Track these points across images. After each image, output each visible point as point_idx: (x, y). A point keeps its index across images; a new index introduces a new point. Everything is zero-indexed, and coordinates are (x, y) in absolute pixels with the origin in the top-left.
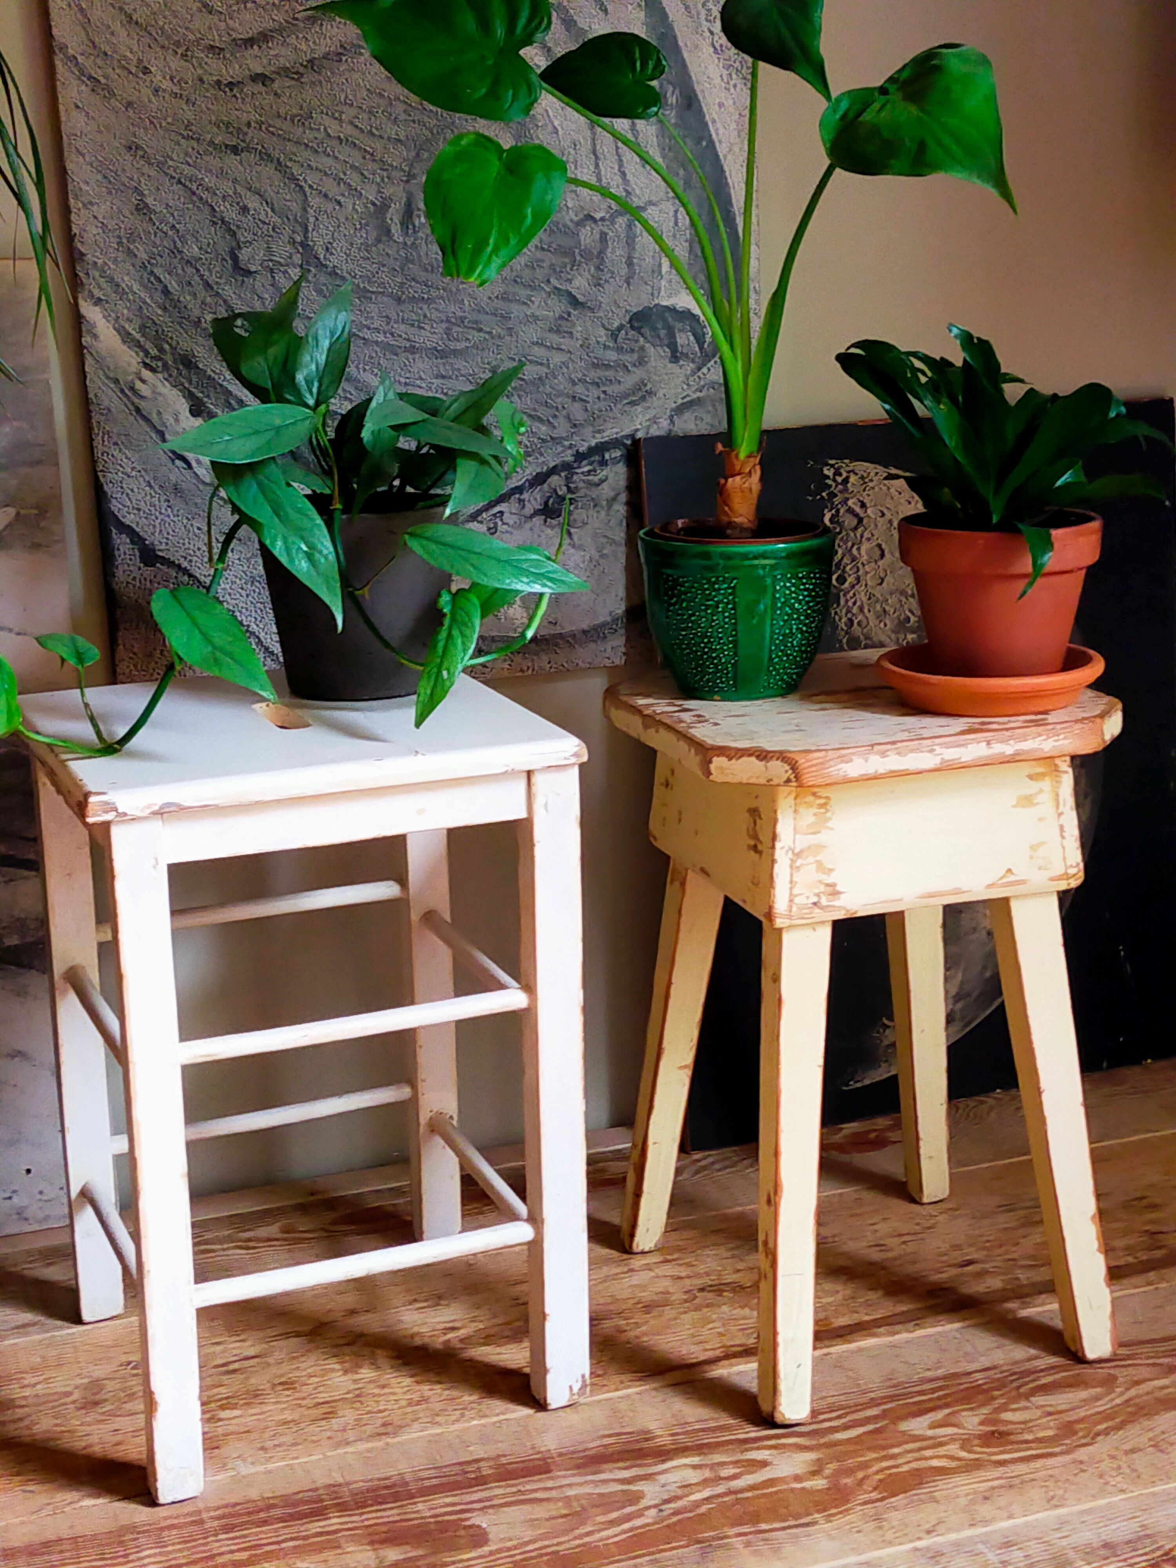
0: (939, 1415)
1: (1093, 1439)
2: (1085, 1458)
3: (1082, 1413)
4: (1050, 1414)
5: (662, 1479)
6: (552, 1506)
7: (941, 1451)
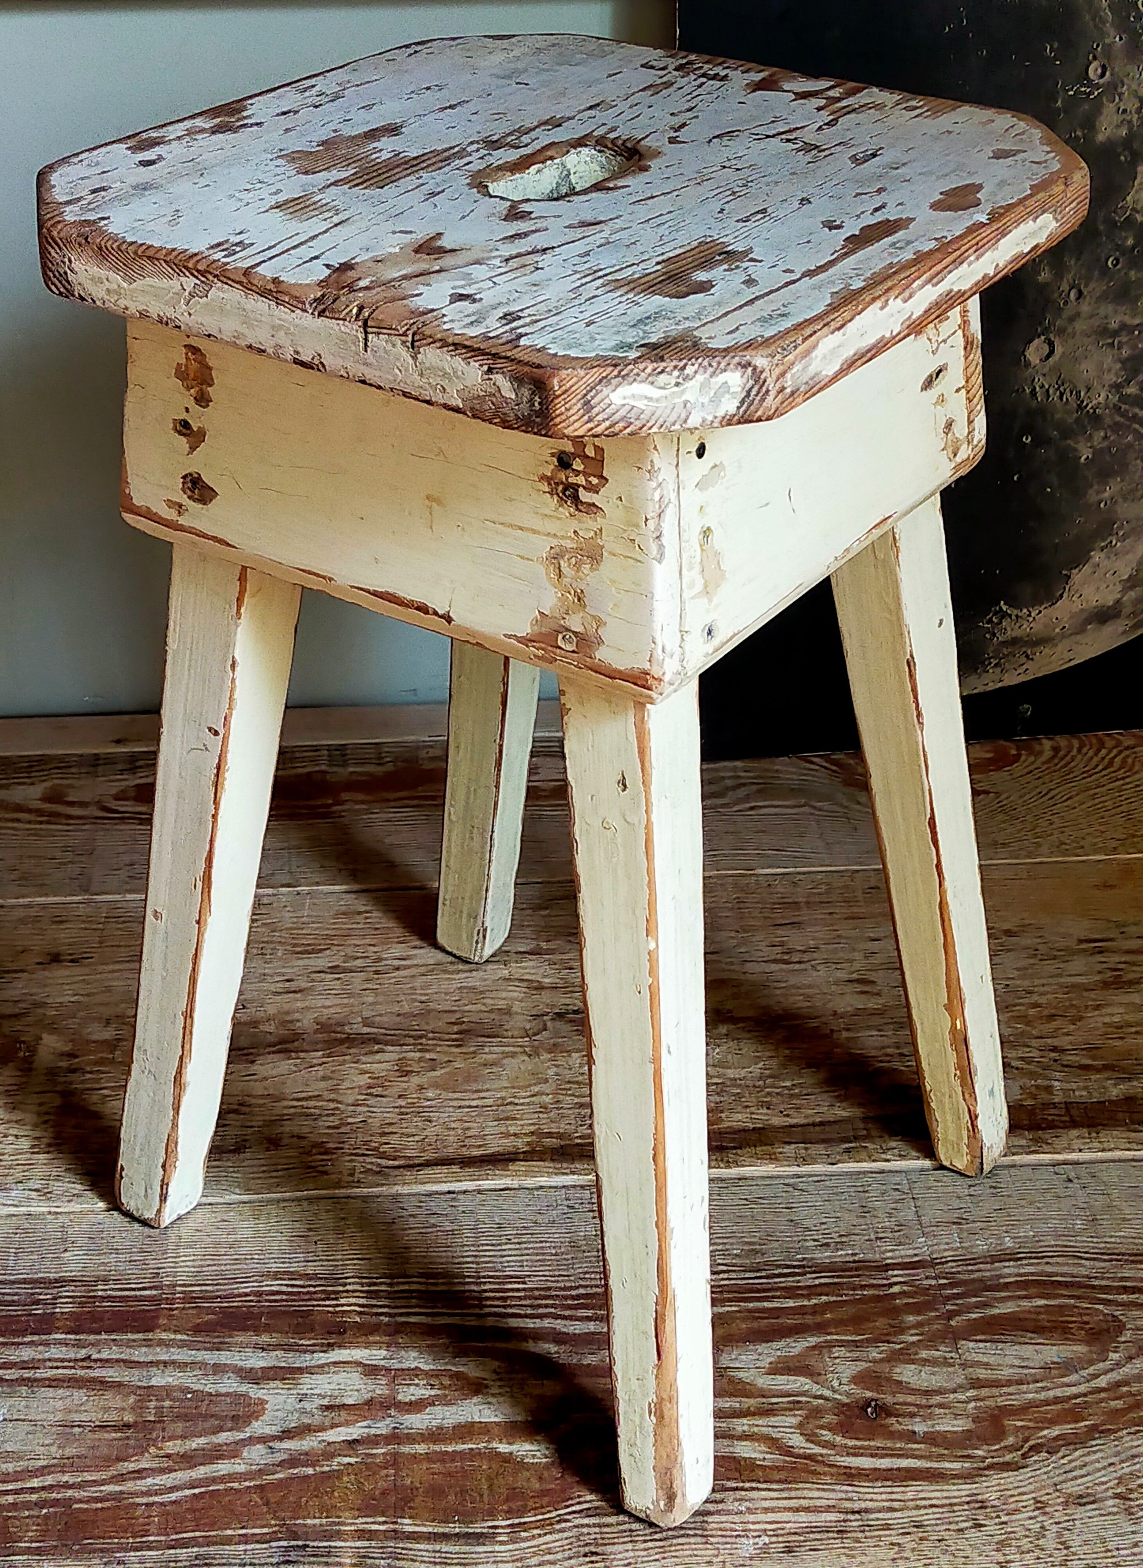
0: (796, 1346)
1: (1024, 1456)
2: (992, 1496)
3: (1030, 1394)
4: (976, 1384)
5: (307, 1383)
6: (117, 1401)
7: (762, 1425)
